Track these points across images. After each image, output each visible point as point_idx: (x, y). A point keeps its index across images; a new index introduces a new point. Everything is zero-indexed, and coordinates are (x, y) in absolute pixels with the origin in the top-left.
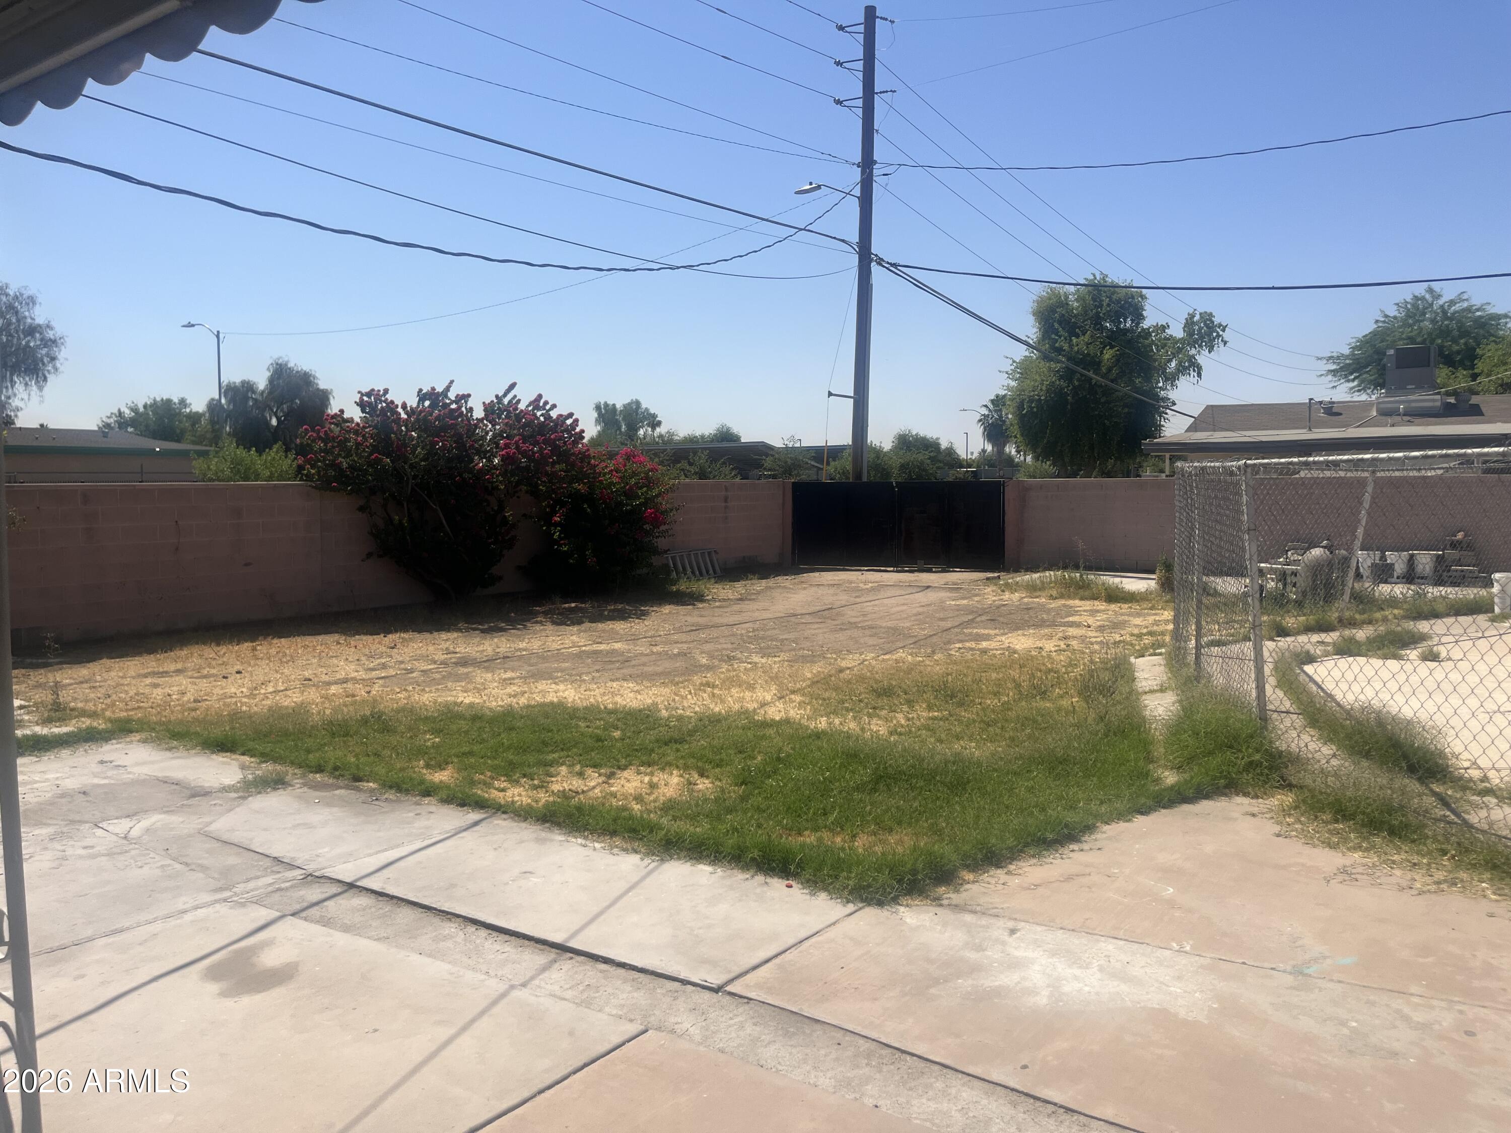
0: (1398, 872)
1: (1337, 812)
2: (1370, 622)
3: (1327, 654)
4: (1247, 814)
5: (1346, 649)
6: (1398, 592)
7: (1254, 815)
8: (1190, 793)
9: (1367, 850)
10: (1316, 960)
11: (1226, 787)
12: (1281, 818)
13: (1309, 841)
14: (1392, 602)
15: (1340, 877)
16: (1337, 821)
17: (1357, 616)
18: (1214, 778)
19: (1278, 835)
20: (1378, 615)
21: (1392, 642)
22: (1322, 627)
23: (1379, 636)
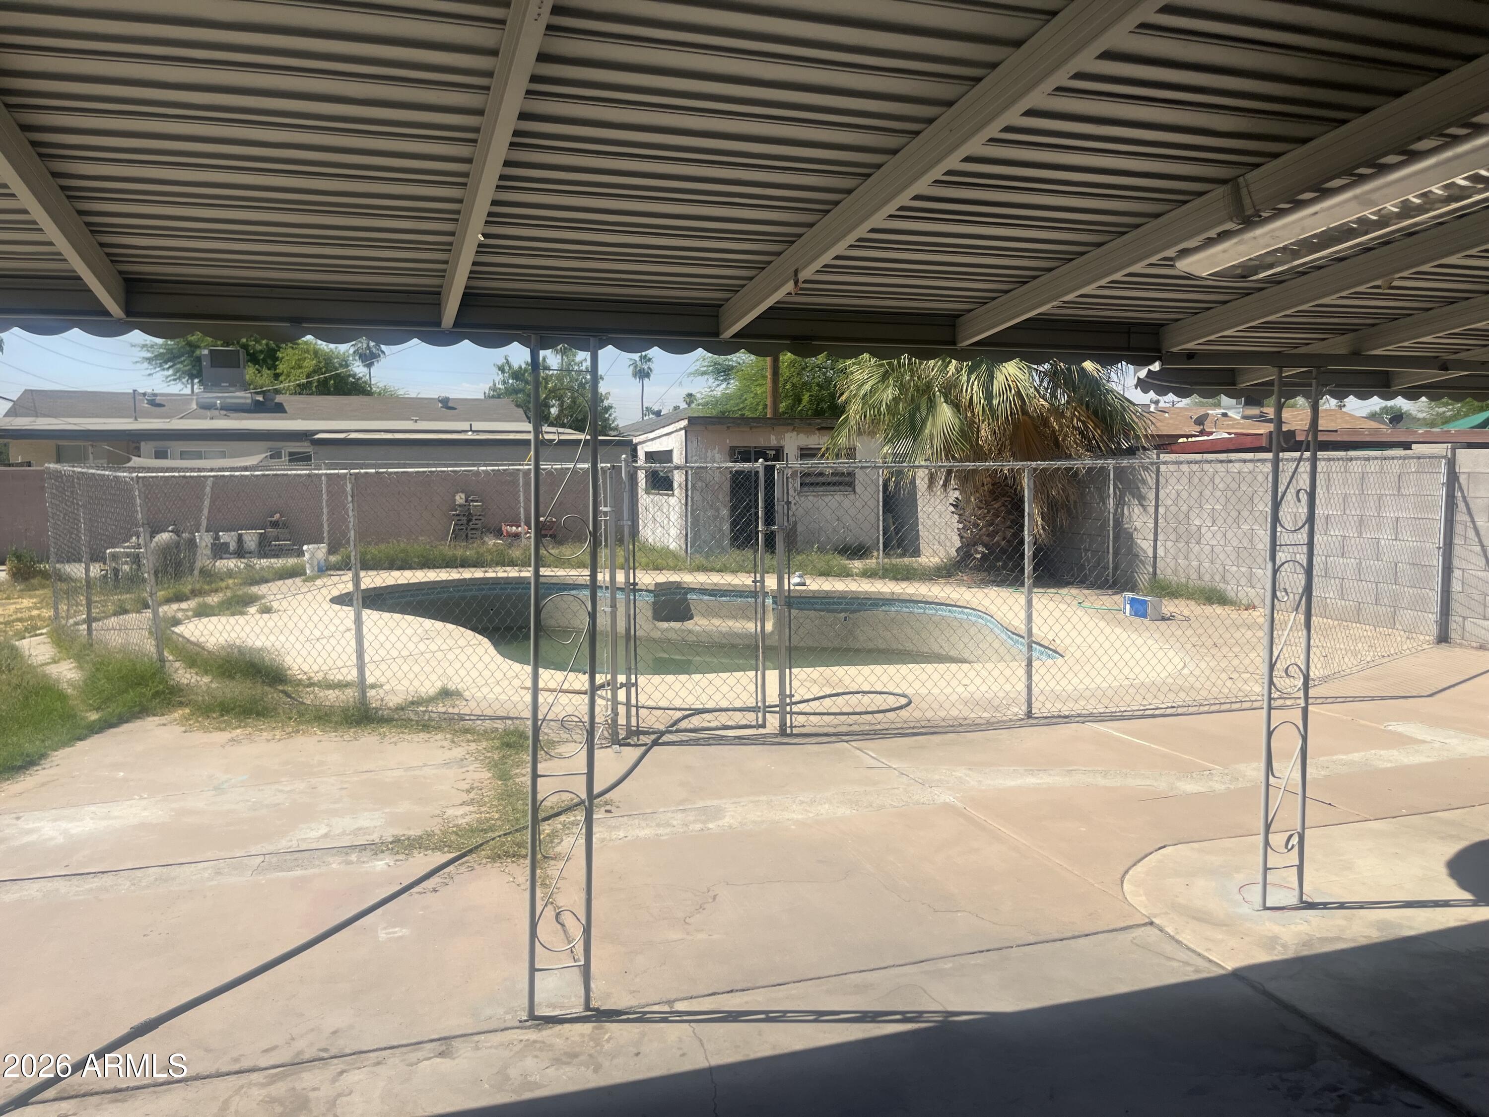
0: (265, 734)
1: (222, 710)
2: (216, 591)
3: (188, 618)
4: (159, 725)
5: (202, 612)
6: (232, 565)
7: (164, 725)
8: (115, 720)
9: (245, 727)
10: (226, 782)
11: (140, 712)
12: (184, 722)
13: (206, 730)
14: (230, 574)
15: (231, 743)
16: (222, 716)
17: (206, 587)
18: (131, 707)
19: (185, 732)
20: (223, 584)
21: (238, 603)
22: (179, 598)
23: (228, 599)
